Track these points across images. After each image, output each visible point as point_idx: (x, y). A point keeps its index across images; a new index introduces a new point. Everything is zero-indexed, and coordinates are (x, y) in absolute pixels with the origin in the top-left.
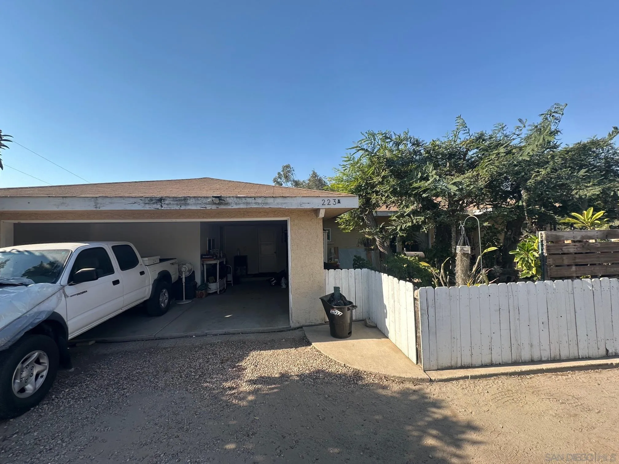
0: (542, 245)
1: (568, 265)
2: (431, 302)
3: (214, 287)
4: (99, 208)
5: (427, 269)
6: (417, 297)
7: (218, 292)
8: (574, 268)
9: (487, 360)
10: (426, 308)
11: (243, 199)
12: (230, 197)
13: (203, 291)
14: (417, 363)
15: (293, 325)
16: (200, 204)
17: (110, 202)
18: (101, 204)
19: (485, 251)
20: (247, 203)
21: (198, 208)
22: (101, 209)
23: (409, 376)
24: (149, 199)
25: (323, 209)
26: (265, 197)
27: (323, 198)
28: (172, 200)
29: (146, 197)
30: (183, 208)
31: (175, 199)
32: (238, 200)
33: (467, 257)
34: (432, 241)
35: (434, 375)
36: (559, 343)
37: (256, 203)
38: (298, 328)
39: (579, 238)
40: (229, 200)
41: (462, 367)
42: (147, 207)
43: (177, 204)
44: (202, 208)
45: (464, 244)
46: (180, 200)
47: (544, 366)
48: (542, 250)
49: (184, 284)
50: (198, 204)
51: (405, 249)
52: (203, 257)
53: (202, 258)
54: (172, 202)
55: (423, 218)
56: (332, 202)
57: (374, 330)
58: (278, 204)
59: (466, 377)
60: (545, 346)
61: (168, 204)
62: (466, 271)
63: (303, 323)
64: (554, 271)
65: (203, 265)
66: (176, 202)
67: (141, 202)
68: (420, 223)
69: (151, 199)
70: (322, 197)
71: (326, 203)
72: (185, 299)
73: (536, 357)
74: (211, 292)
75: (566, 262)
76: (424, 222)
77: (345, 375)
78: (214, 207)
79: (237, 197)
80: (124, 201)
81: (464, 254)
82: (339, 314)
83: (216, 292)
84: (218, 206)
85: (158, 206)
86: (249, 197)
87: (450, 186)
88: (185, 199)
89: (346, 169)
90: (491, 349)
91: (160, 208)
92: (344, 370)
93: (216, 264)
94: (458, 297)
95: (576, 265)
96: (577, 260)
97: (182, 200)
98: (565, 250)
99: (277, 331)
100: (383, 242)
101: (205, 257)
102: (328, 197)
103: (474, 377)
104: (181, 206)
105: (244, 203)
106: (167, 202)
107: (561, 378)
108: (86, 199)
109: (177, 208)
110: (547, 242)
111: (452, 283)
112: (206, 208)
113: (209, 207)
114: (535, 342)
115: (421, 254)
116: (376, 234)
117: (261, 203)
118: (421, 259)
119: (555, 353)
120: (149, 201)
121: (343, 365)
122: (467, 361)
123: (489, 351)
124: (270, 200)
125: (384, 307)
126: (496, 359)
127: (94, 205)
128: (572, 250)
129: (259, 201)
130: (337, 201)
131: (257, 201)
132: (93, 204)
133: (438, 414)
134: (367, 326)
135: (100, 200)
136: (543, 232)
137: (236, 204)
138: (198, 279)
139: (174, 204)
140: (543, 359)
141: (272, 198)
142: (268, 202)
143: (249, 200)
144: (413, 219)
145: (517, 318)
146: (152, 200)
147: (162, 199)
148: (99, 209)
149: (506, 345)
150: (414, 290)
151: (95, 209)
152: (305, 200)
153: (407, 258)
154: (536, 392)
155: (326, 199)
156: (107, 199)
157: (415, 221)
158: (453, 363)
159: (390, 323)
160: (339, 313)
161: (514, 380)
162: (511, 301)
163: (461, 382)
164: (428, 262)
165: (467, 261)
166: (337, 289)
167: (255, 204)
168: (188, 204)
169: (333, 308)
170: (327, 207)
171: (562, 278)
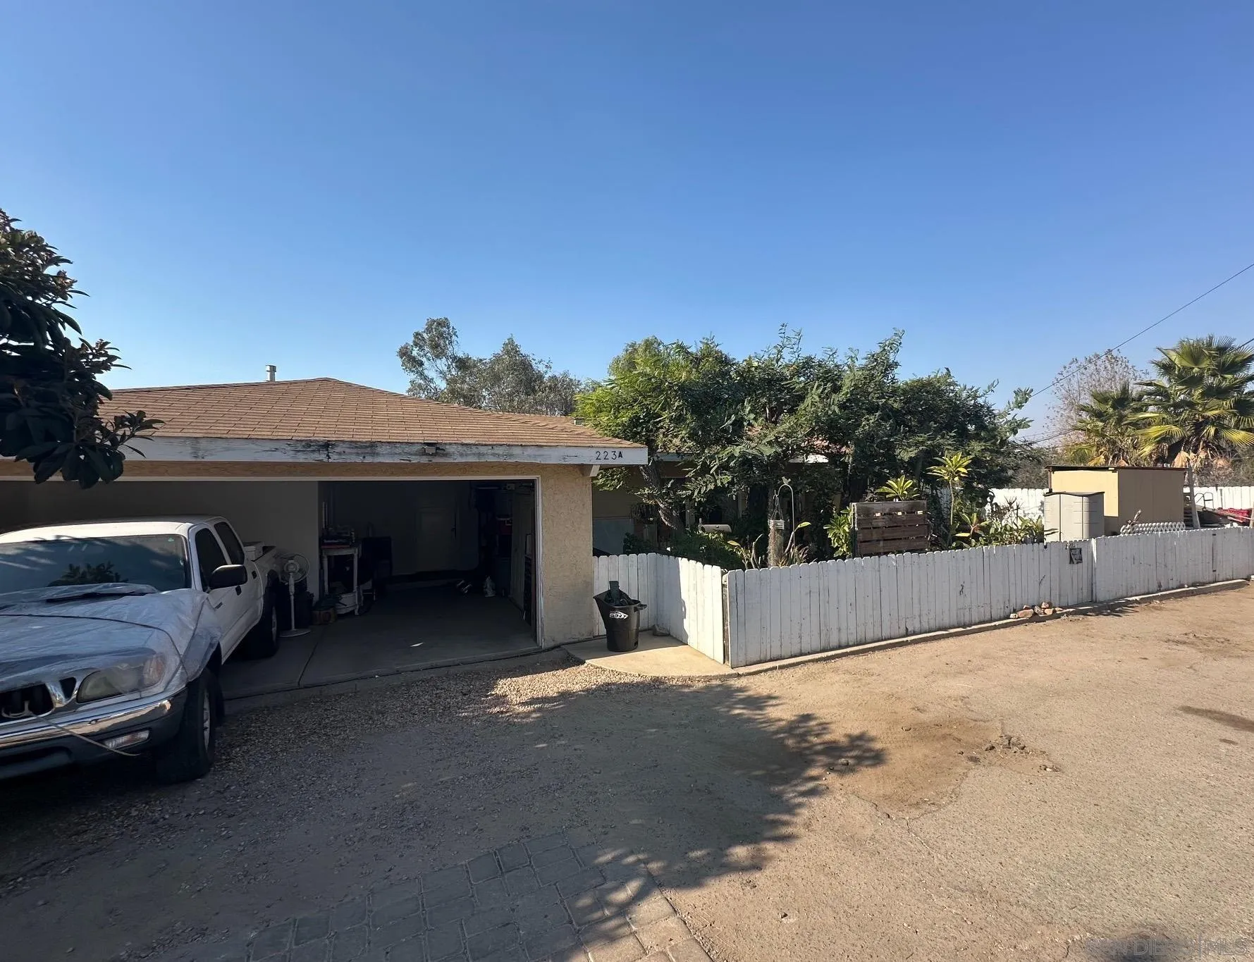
0: (854, 518)
1: (877, 541)
2: (740, 588)
3: (349, 601)
4: (203, 458)
5: (735, 552)
6: (725, 583)
7: (356, 613)
8: (881, 543)
9: (796, 650)
10: (735, 594)
11: (474, 448)
12: (450, 444)
13: (331, 611)
14: (724, 662)
15: (544, 645)
16: (400, 454)
17: (224, 448)
18: (206, 451)
19: (799, 526)
20: (479, 455)
21: (397, 460)
22: (207, 459)
23: (715, 673)
24: (304, 444)
25: (596, 465)
26: (509, 446)
27: (597, 450)
28: (348, 446)
29: (297, 440)
30: (369, 460)
31: (354, 444)
32: (465, 448)
33: (781, 534)
34: (742, 507)
35: (742, 670)
36: (865, 624)
37: (494, 455)
38: (553, 648)
39: (887, 511)
40: (450, 449)
41: (771, 660)
42: (301, 458)
43: (358, 454)
44: (402, 461)
45: (778, 518)
46: (361, 447)
47: (848, 650)
48: (854, 524)
49: (292, 598)
50: (396, 454)
51: (700, 519)
52: (325, 541)
53: (321, 543)
54: (347, 451)
55: (730, 478)
56: (611, 455)
57: (667, 638)
58: (529, 456)
59: (775, 668)
60: (853, 630)
61: (340, 454)
62: (779, 550)
63: (560, 639)
64: (863, 547)
65: (321, 558)
66: (355, 451)
67: (289, 448)
68: (726, 485)
69: (307, 444)
70: (597, 447)
71: (602, 456)
72: (295, 628)
73: (844, 642)
74: (343, 612)
75: (875, 537)
76: (731, 483)
77: (642, 683)
78: (424, 460)
79: (463, 444)
80: (253, 446)
81: (778, 530)
82: (623, 617)
83: (352, 612)
84: (430, 458)
85: (323, 457)
86: (482, 445)
87: (762, 448)
88: (373, 445)
89: (613, 387)
90: (800, 637)
91: (325, 460)
92: (639, 679)
93: (352, 556)
94: (769, 581)
95: (885, 540)
96: (886, 535)
97: (366, 447)
98: (875, 524)
99: (521, 656)
100: (671, 510)
101: (329, 541)
102: (605, 447)
103: (782, 667)
104: (364, 457)
105: (474, 454)
106: (338, 450)
107: (861, 658)
108: (172, 440)
109: (359, 460)
110: (859, 515)
111: (764, 564)
112: (410, 461)
113: (415, 460)
114: (843, 626)
115: (726, 527)
116: (662, 497)
117: (503, 456)
118: (728, 536)
119: (861, 636)
120: (304, 446)
121: (637, 675)
122: (776, 653)
123: (799, 640)
124: (517, 451)
125: (682, 604)
126: (806, 648)
127: (191, 453)
128: (880, 524)
129: (499, 451)
130: (617, 454)
131: (497, 452)
132: (189, 450)
133: (742, 695)
134: (658, 636)
135: (203, 444)
136: (855, 504)
137: (461, 455)
138: (313, 588)
139: (351, 454)
140: (850, 644)
141: (520, 447)
142: (515, 452)
143: (483, 450)
144: (717, 477)
145: (827, 600)
146: (310, 446)
147: (329, 445)
148: (203, 460)
149: (816, 632)
150: (723, 574)
151: (194, 460)
152: (572, 452)
153: (708, 536)
154: (836, 670)
155: (602, 452)
156: (220, 442)
157: (718, 482)
158: (762, 657)
159: (689, 625)
160: (623, 615)
161: (819, 666)
162: (821, 582)
163: (769, 673)
164: (736, 541)
165: (780, 539)
166: (614, 584)
167: (492, 457)
168: (378, 454)
169: (614, 610)
170: (603, 462)
171: (871, 555)
